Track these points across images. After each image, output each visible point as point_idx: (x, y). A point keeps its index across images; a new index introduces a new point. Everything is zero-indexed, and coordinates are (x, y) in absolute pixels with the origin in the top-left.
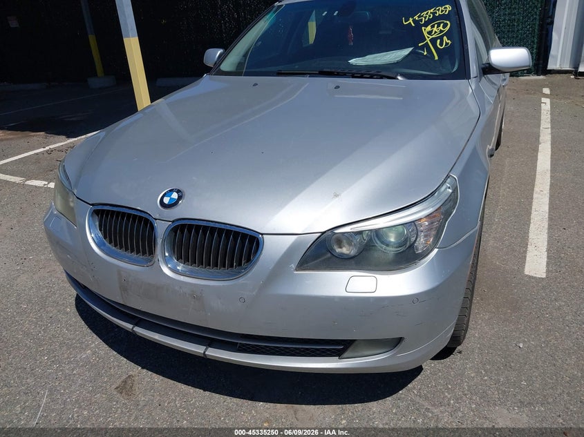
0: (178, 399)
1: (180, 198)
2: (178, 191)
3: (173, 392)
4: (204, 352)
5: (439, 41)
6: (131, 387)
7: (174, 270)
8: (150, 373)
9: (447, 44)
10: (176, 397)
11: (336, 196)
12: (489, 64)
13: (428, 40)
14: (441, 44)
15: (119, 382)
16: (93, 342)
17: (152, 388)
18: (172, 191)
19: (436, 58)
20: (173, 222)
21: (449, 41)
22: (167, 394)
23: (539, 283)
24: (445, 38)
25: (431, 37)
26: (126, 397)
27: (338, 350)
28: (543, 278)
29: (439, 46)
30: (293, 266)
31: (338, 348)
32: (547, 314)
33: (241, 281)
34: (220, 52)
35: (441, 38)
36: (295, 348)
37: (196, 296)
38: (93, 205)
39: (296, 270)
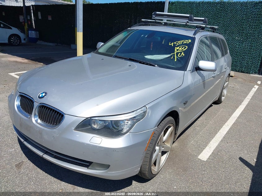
0: (35, 174)
1: (45, 95)
2: (46, 93)
3: (35, 171)
4: (42, 155)
5: (180, 54)
6: (21, 166)
7: (36, 121)
8: (30, 162)
9: (182, 55)
10: (34, 173)
11: (97, 105)
12: (198, 66)
13: (175, 52)
14: (180, 55)
15: (18, 163)
16: (17, 146)
17: (28, 168)
18: (44, 92)
19: (176, 60)
20: (40, 103)
21: (184, 55)
22: (32, 171)
23: (202, 162)
24: (183, 53)
25: (177, 52)
26: (17, 169)
27: (88, 165)
28: (204, 161)
29: (179, 56)
30: (73, 128)
31: (87, 164)
32: (197, 175)
33: (54, 130)
34: (103, 44)
35: (181, 53)
36: (73, 161)
37: (40, 132)
38: (20, 93)
39: (74, 130)
